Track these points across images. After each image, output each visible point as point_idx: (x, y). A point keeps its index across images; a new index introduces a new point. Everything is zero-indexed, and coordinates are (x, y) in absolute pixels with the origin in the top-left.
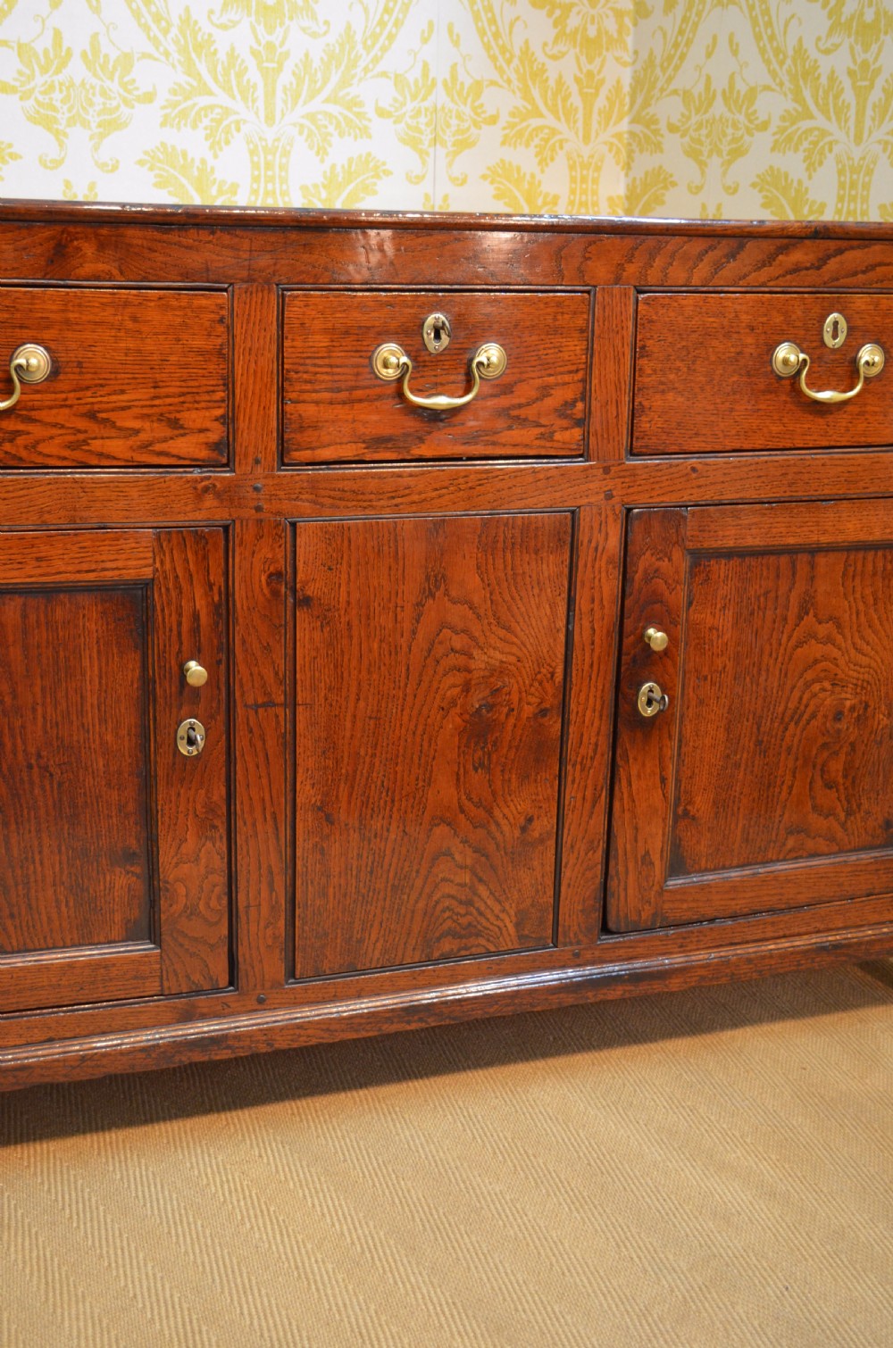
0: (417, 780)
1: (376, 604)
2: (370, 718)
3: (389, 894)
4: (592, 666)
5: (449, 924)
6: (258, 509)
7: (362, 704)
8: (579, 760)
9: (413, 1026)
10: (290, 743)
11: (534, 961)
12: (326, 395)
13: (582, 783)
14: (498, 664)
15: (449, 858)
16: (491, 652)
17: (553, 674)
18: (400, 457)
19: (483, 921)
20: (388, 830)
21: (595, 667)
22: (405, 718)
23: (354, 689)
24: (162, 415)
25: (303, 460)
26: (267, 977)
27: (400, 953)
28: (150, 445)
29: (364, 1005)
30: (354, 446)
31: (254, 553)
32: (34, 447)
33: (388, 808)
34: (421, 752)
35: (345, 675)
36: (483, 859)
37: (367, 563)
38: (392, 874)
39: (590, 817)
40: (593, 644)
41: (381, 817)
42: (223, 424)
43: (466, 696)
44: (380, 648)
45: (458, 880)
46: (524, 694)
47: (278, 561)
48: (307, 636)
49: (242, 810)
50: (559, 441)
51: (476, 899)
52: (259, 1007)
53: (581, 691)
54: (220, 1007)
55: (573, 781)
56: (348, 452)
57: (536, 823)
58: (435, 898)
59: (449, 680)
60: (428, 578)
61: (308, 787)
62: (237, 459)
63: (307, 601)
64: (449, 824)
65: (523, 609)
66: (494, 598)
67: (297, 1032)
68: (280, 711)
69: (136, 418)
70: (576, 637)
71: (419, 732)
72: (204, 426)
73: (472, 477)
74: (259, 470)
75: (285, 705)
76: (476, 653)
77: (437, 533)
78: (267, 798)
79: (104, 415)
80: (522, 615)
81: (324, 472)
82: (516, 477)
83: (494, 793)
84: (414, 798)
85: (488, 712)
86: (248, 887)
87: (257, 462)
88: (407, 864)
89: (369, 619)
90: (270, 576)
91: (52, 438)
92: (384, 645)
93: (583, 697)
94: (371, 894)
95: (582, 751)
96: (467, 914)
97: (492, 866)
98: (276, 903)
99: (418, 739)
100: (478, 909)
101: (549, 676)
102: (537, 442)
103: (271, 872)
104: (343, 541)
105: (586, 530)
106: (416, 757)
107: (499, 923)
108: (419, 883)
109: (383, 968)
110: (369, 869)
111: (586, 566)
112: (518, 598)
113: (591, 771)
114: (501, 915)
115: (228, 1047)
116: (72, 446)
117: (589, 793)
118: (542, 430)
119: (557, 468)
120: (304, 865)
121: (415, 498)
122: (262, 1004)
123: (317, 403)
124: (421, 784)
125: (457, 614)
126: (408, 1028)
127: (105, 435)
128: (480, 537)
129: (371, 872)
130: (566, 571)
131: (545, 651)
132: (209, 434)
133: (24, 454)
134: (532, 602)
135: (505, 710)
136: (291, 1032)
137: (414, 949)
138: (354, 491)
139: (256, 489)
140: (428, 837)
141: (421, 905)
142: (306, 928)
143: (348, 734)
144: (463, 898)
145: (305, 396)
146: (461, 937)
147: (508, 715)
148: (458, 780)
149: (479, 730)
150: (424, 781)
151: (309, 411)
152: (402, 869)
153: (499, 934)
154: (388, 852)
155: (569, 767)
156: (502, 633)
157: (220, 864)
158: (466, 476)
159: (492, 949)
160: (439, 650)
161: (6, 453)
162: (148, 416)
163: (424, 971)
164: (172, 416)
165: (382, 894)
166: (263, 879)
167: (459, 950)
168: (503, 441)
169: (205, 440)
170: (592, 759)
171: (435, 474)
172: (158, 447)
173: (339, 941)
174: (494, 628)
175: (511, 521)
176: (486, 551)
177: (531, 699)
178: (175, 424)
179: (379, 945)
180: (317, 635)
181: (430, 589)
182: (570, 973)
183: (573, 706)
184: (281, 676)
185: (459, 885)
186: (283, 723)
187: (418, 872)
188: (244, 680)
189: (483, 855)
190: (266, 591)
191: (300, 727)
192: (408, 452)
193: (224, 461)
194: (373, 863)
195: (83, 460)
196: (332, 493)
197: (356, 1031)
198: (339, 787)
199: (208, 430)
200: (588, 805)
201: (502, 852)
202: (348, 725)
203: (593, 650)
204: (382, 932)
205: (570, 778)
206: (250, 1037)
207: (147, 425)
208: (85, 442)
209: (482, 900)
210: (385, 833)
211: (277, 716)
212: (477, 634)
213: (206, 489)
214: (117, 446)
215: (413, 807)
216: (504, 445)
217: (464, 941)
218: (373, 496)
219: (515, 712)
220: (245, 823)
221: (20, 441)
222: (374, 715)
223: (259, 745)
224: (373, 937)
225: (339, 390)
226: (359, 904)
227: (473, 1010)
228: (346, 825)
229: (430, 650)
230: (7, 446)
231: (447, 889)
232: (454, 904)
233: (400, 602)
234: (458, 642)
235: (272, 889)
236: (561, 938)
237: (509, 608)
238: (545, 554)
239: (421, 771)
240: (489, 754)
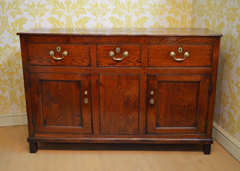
1: (111, 85)
4: (143, 96)
5: (122, 129)
6: (94, 72)
7: (109, 99)
9: (117, 143)
10: (99, 103)
12: (103, 58)
14: (129, 95)
15: (122, 121)
16: (128, 93)
17: (137, 97)
19: (128, 130)
20: (113, 116)
22: (115, 101)
23: (108, 96)
25: (100, 66)
26: (97, 133)
27: (115, 133)
31: (94, 78)
33: (113, 113)
35: (107, 94)
36: (127, 121)
37: (109, 80)
38: (114, 122)
40: (143, 93)
42: (89, 61)
43: (124, 99)
47: (97, 79)
48: (101, 89)
49: (93, 111)
50: (137, 65)
53: (141, 99)
54: (90, 136)
56: (106, 65)
57: (135, 117)
58: (120, 126)
59: (122, 96)
60: (118, 82)
61: (102, 109)
62: (91, 66)
63: (101, 85)
64: (122, 116)
65: (132, 87)
66: (128, 86)
69: (78, 60)
70: (140, 92)
71: (117, 103)
72: (87, 61)
73: (124, 69)
74: (94, 67)
75: (99, 98)
76: (125, 93)
77: (119, 76)
78: (97, 110)
79: (74, 60)
81: (103, 68)
82: (130, 69)
83: (129, 112)
85: (127, 101)
86: (94, 121)
87: (94, 66)
89: (110, 87)
90: (96, 81)
91: (68, 62)
92: (112, 91)
96: (125, 128)
98: (98, 124)
100: (127, 128)
102: (133, 65)
104: (106, 77)
105: (141, 77)
106: (117, 106)
107: (130, 130)
108: (118, 123)
109: (113, 134)
111: (141, 82)
113: (143, 111)
115: (91, 142)
116: (70, 63)
117: (143, 114)
118: (134, 63)
119: (136, 68)
120: (102, 119)
121: (116, 72)
122: (96, 137)
123: (102, 59)
125: (122, 87)
127: (75, 62)
128: (125, 77)
129: (111, 121)
130: (138, 83)
131: (136, 93)
132: (88, 63)
133: (65, 64)
137: (117, 132)
138: (107, 71)
139: (94, 70)
140: (119, 117)
141: (118, 126)
142: (102, 127)
143: (107, 102)
144: (125, 126)
145: (100, 58)
146: (124, 132)
147: (130, 102)
148: (123, 110)
149: (126, 104)
150: (118, 110)
151: (101, 60)
152: (116, 121)
153: (130, 132)
154: (113, 119)
155: (140, 110)
156: (129, 91)
157: (90, 118)
159: (129, 134)
162: (80, 60)
163: (119, 136)
165: (113, 124)
166: (96, 120)
168: (128, 65)
170: (143, 109)
171: (118, 69)
172: (81, 64)
173: (107, 130)
175: (130, 75)
176: (126, 79)
177: (134, 100)
178: (83, 61)
179: (112, 131)
180: (103, 89)
181: (118, 84)
182: (141, 139)
183: (140, 101)
184: (98, 94)
185: (124, 124)
187: (118, 122)
188: (93, 94)
190: (96, 83)
191: (101, 101)
192: (114, 66)
195: (72, 65)
196: (104, 71)
197: (109, 142)
198: (106, 109)
200: (143, 116)
201: (130, 121)
202: (107, 101)
205: (140, 111)
206: (94, 141)
207: (80, 61)
208: (72, 63)
211: (98, 99)
212: (125, 90)
213: (87, 70)
214: (76, 64)
215: (117, 113)
218: (110, 71)
221: (64, 63)
222: (111, 100)
223: (95, 103)
224: (112, 130)
225: (105, 57)
226: (110, 125)
228: (107, 114)
229: (119, 92)
230: (63, 63)
231: (122, 125)
232: (123, 127)
233: (114, 85)
234: (123, 91)
235: (97, 122)
236: (139, 134)
237: (130, 87)
238: (135, 80)
239: (118, 108)
240: (128, 107)
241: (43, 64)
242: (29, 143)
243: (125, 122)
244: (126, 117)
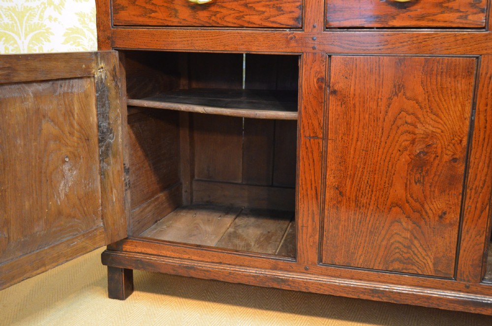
0: (385, 183)
1: (368, 97)
2: (363, 150)
3: (368, 234)
4: (484, 139)
5: (398, 255)
6: (314, 48)
7: (359, 143)
8: (474, 187)
10: (324, 156)
11: (443, 284)
13: (475, 200)
14: (430, 132)
15: (399, 223)
16: (427, 126)
17: (461, 141)
18: (382, 26)
19: (416, 258)
20: (369, 204)
21: (486, 140)
22: (380, 153)
23: (355, 135)
24: (274, 5)
25: (335, 26)
26: (309, 259)
27: (372, 264)
28: (269, 18)
29: (354, 283)
30: (360, 20)
31: (311, 68)
32: (223, 18)
33: (370, 194)
34: (388, 170)
35: (352, 128)
36: (418, 228)
37: (364, 77)
38: (370, 226)
39: (479, 218)
40: (485, 128)
41: (366, 197)
42: (300, 9)
43: (413, 146)
44: (369, 117)
45: (403, 235)
46: (444, 149)
47: (322, 73)
48: (334, 108)
49: (302, 183)
50: (471, 20)
51: (413, 246)
52: (305, 271)
53: (477, 152)
54: (288, 267)
55: (470, 198)
56: (356, 23)
57: (447, 216)
58: (391, 241)
59: (404, 137)
60: (395, 86)
61: (332, 178)
62: (305, 25)
63: (334, 92)
64: (400, 207)
65: (446, 106)
66: (430, 99)
67: (320, 286)
68: (320, 141)
69: (264, 6)
70: (476, 124)
71: (387, 160)
72: (292, 10)
73: (421, 37)
74: (315, 31)
75: (323, 139)
76: (419, 125)
77: (401, 64)
78: (313, 179)
79: (250, 5)
80: (445, 109)
81: (345, 32)
82: (445, 38)
83: (425, 197)
84: (383, 191)
85: (424, 155)
86: (303, 217)
87: (314, 27)
88: (378, 222)
89: (364, 103)
90: (318, 79)
91: (230, 14)
92: (371, 116)
93: (478, 156)
94: (360, 233)
95: (477, 183)
96: (407, 253)
97: (422, 232)
98: (315, 227)
99: (386, 164)
100: (413, 252)
101: (459, 142)
102: (458, 21)
103: (313, 213)
104: (353, 65)
105: (485, 68)
106: (385, 172)
107: (424, 261)
108: (383, 232)
109: (363, 268)
110: (359, 221)
111: (483, 86)
112: (443, 100)
113: (481, 194)
114: (426, 257)
115: (289, 285)
116: (238, 18)
117: (479, 205)
118: (461, 14)
119: (469, 34)
120: (328, 213)
121: (390, 46)
122: (306, 270)
124: (387, 185)
125: (409, 105)
126: (372, 299)
127: (251, 14)
128: (423, 67)
129: (360, 222)
130: (472, 88)
131: (457, 129)
132: (294, 14)
133: (219, 21)
134: (451, 103)
135: (433, 156)
136: (317, 286)
137: (379, 263)
138: (359, 42)
139: (313, 39)
140: (389, 211)
141: (384, 243)
142: (328, 241)
143: (352, 156)
144: (406, 244)
146: (404, 263)
147: (435, 159)
148: (406, 186)
149: (420, 164)
150: (389, 184)
151: (338, 3)
152: (375, 224)
153: (424, 266)
154: (369, 215)
155: (468, 190)
156: (434, 117)
158: (417, 37)
159: (420, 273)
160: (399, 122)
161: (213, 20)
162: (268, 5)
163: (384, 275)
164: (279, 5)
165: (365, 234)
166: (310, 215)
167: (403, 269)
168: (438, 19)
169: (292, 17)
170: (482, 188)
171: (401, 35)
172: (272, 19)
173: (343, 251)
174: (429, 114)
175: (441, 61)
176: (427, 75)
177: (449, 153)
178: (279, 9)
179: (362, 257)
180: (339, 108)
181: (395, 91)
182: (462, 295)
183: (472, 159)
184: (321, 125)
185: (404, 238)
186: (321, 147)
187: (383, 227)
188: (305, 125)
189: (417, 226)
190: (316, 85)
191: (330, 149)
192: (387, 23)
193: (300, 26)
194: (361, 218)
195: (242, 24)
196: (349, 42)
197: (347, 294)
198: (346, 180)
199: (293, 12)
200: (478, 212)
201: (428, 227)
202: (352, 152)
203: (485, 131)
204: (364, 252)
205: (468, 196)
206: (299, 283)
207: (268, 10)
208: (243, 17)
209: (416, 248)
210: (368, 206)
211: (319, 143)
212: (420, 116)
213: (291, 38)
214: (256, 19)
215: (382, 196)
216: (439, 21)
217: (405, 265)
218: (368, 45)
219: (439, 158)
220: (303, 189)
221: (218, 16)
222: (365, 149)
223: (310, 155)
224: (360, 253)
226: (354, 237)
227: (406, 300)
228: (349, 198)
229: (394, 121)
230: (213, 18)
231: (398, 238)
232: (401, 246)
233: (380, 97)
234: (409, 119)
235: (313, 221)
236: (458, 276)
237: (438, 105)
238: (460, 79)
239: (387, 179)
240: (424, 177)
241: (155, 23)
242: (106, 267)
243: (408, 230)
244: (414, 212)
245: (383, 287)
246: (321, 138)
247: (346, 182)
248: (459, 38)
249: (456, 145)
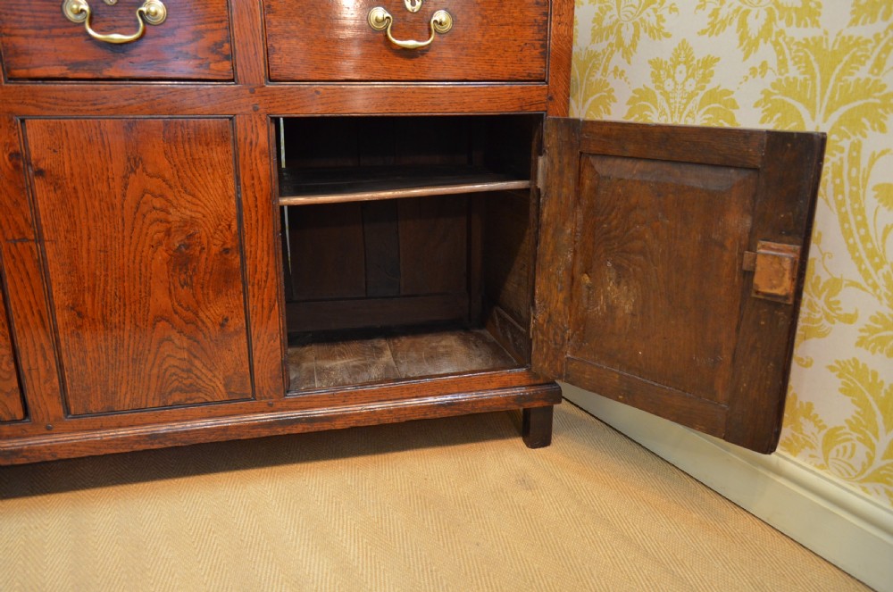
0: (140, 292)
1: (93, 177)
2: (100, 251)
3: (131, 364)
4: (257, 221)
5: (176, 384)
7: (92, 242)
8: (256, 282)
9: (155, 447)
10: (42, 265)
11: (240, 408)
12: (32, 32)
13: (260, 297)
14: (189, 218)
15: (171, 342)
16: (183, 210)
17: (230, 226)
18: (95, 77)
19: (200, 382)
20: (124, 323)
21: (260, 223)
22: (126, 252)
23: (85, 232)
25: (21, 77)
26: (51, 414)
27: (144, 402)
29: (120, 433)
30: (59, 68)
33: (122, 310)
34: (141, 274)
35: (78, 222)
36: (195, 343)
37: (82, 148)
38: (131, 352)
39: (269, 319)
40: (256, 206)
41: (117, 315)
43: (168, 239)
44: (100, 205)
45: (178, 356)
46: (211, 239)
47: (15, 145)
48: (45, 196)
49: (16, 308)
50: (214, 70)
51: (194, 369)
52: (48, 432)
53: (251, 237)
54: (20, 432)
55: (254, 296)
56: (56, 72)
57: (230, 322)
58: (164, 367)
59: (155, 228)
60: (129, 160)
61: (61, 295)
63: (40, 173)
64: (167, 321)
65: (202, 183)
66: (180, 174)
67: (72, 446)
68: (33, 245)
70: (244, 202)
71: (137, 261)
73: (152, 92)
75: (36, 241)
76: (172, 210)
77: (132, 129)
78: (32, 301)
80: (202, 186)
82: (185, 93)
83: (198, 302)
84: (140, 303)
85: (186, 249)
86: (28, 356)
88: (141, 346)
89: (89, 185)
90: (10, 155)
92: (102, 204)
93: (253, 241)
94: (118, 364)
95: (258, 277)
96: (188, 378)
97: (202, 348)
98: (50, 367)
99: (138, 266)
100: (196, 375)
101: (227, 227)
102: (198, 70)
103: (42, 348)
104: (61, 132)
105: (243, 131)
106: (137, 278)
107: (212, 384)
108: (151, 357)
109: (133, 411)
110: (114, 348)
111: (245, 154)
112: (197, 175)
113: (266, 290)
114: (213, 379)
115: (23, 457)
117: (266, 304)
118: (200, 61)
119: (214, 88)
120: (66, 344)
121: (110, 105)
122: (49, 430)
123: (26, 36)
124: (143, 294)
125: (153, 184)
126: (152, 447)
128: (164, 133)
129: (116, 349)
130: (231, 158)
131: (222, 211)
134: (209, 178)
135: (198, 248)
136: (68, 448)
137: (153, 399)
138: (65, 99)
140: (154, 329)
141: (155, 371)
142: (74, 384)
143: (85, 261)
144: (184, 367)
145: (16, 32)
146: (186, 392)
147: (200, 252)
148: (170, 292)
149: (182, 261)
150: (146, 292)
151: (21, 42)
152: (138, 349)
153: (213, 390)
154: (126, 338)
155: (250, 287)
156: (189, 198)
159: (210, 400)
160: (144, 208)
163: (163, 413)
165: (125, 365)
166: (38, 352)
167: (186, 400)
168: (171, 68)
170: (266, 281)
173: (99, 392)
174: (183, 195)
175: (185, 123)
176: (170, 143)
177: (215, 241)
179: (128, 396)
180: (52, 195)
181: (131, 167)
182: (266, 416)
183: (247, 247)
184: (30, 221)
185: (180, 359)
186: (36, 253)
187: (149, 350)
190: (9, 165)
191: (49, 255)
192: (101, 73)
194: (116, 344)
196: (48, 100)
197: (114, 449)
198: (84, 294)
200: (266, 311)
201: (209, 340)
202: (85, 255)
203: (257, 211)
204: (129, 388)
205: (251, 294)
206: (39, 450)
209: (199, 369)
211: (31, 248)
212: (171, 198)
215: (140, 309)
217: (188, 394)
218: (79, 103)
219: (206, 250)
220: (19, 317)
222: (102, 249)
223: (21, 266)
224: (124, 390)
225: (41, 29)
226: (110, 371)
227: (197, 438)
228: (93, 319)
229: (137, 208)
231: (172, 362)
232: (179, 371)
233: (110, 175)
234: (158, 203)
235: (45, 359)
236: (257, 394)
237: (192, 181)
238: (213, 146)
239: (143, 287)
240: (191, 277)
243: (184, 349)
245: (163, 429)
246: (33, 240)
247: (84, 298)
248: (203, 93)
249: (224, 231)
